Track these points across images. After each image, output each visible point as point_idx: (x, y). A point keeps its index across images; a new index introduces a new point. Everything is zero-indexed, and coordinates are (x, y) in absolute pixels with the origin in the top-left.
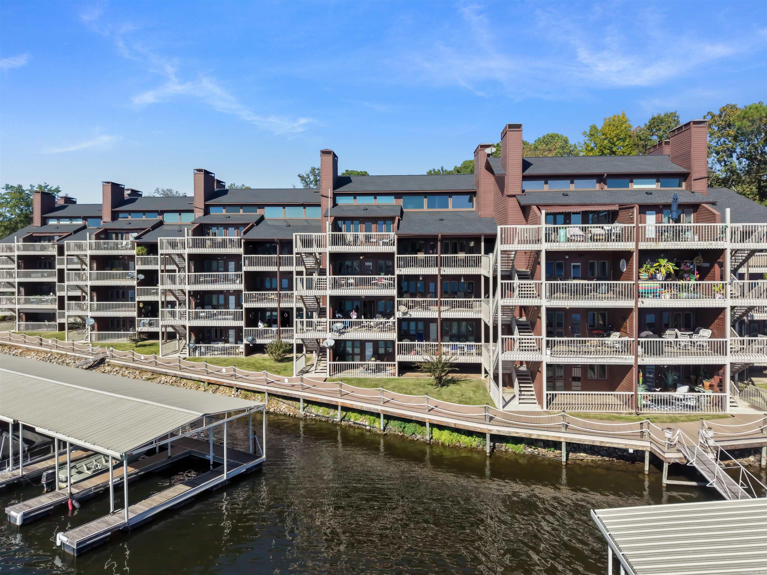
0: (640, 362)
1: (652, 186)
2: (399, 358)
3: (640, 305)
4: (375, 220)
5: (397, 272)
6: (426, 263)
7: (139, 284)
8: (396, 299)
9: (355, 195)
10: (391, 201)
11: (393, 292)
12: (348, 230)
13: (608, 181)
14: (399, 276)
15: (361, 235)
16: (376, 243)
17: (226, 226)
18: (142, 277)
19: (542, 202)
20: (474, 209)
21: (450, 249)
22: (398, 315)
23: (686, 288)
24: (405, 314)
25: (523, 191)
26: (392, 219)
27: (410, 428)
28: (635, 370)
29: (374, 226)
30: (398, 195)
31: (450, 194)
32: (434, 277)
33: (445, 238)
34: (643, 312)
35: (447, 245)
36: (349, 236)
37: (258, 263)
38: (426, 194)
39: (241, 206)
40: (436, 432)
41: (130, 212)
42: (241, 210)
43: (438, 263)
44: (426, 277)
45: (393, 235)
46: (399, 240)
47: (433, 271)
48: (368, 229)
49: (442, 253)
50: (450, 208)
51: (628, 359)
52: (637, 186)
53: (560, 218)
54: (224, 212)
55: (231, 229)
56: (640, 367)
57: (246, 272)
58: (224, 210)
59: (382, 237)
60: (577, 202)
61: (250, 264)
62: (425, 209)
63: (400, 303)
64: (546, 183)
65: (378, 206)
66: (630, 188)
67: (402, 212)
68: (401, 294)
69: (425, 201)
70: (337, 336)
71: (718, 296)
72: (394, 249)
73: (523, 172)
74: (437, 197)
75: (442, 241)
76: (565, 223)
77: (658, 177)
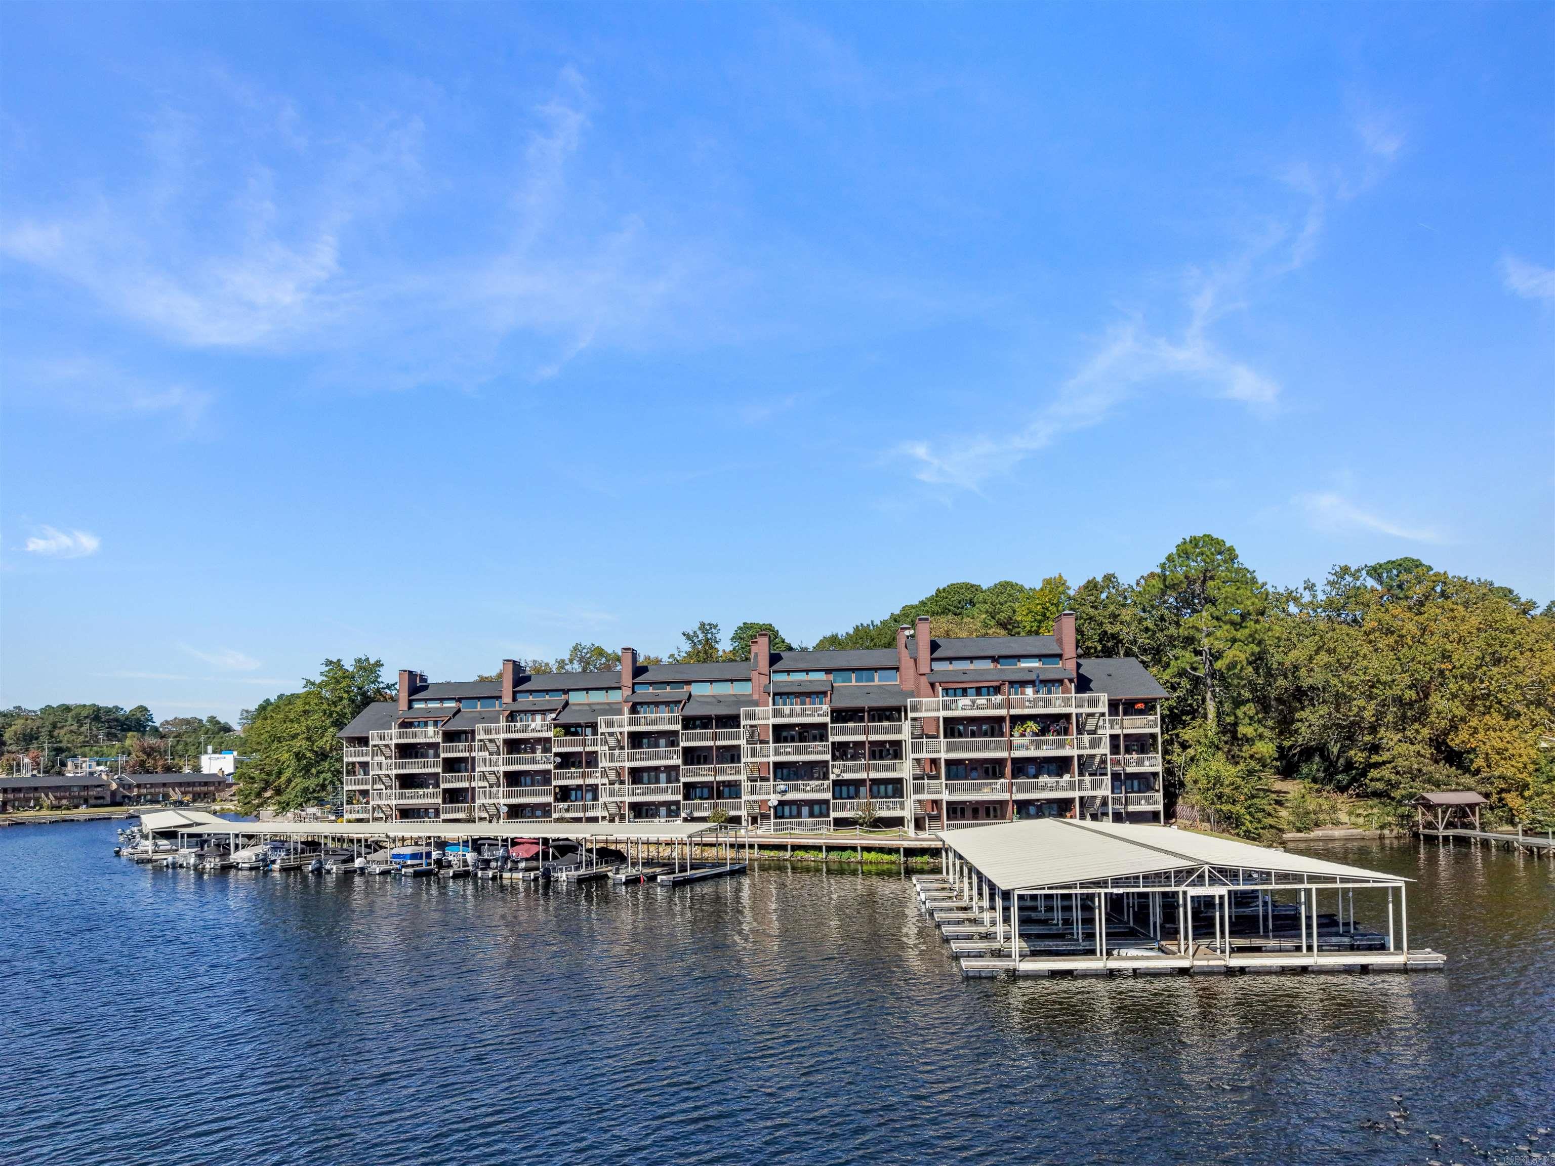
0: (1014, 798)
1: (1035, 664)
2: (834, 815)
3: (1013, 755)
4: (809, 694)
5: (831, 739)
6: (854, 732)
7: (556, 768)
8: (831, 763)
9: (788, 672)
10: (822, 676)
11: (828, 757)
12: (785, 704)
13: (1001, 661)
14: (833, 743)
15: (798, 708)
16: (812, 715)
17: (657, 704)
18: (558, 760)
19: (944, 680)
20: (898, 683)
21: (876, 719)
22: (832, 777)
23: (1046, 742)
24: (838, 776)
25: (932, 670)
26: (824, 693)
27: (846, 854)
28: (1010, 803)
29: (807, 700)
30: (828, 671)
31: (876, 670)
32: (862, 743)
33: (871, 709)
34: (1015, 761)
35: (873, 716)
36: (787, 709)
37: (693, 739)
38: (853, 670)
39: (668, 683)
40: (865, 854)
41: (531, 692)
42: (668, 688)
43: (867, 731)
44: (856, 743)
45: (826, 708)
46: (832, 712)
47: (862, 738)
48: (803, 703)
49: (869, 722)
50: (876, 682)
51: (1005, 796)
52: (1025, 664)
53: (959, 692)
54: (651, 690)
55: (662, 707)
56: (1014, 801)
57: (683, 748)
58: (651, 688)
59: (816, 710)
60: (972, 679)
61: (687, 740)
62: (854, 683)
63: (833, 766)
64: (951, 663)
65: (810, 681)
66: (1018, 666)
67: (832, 686)
68: (834, 758)
69: (853, 676)
70: (779, 797)
71: (1068, 747)
72: (827, 719)
73: (932, 654)
74: (865, 673)
75: (869, 712)
76: (963, 696)
77: (1040, 657)
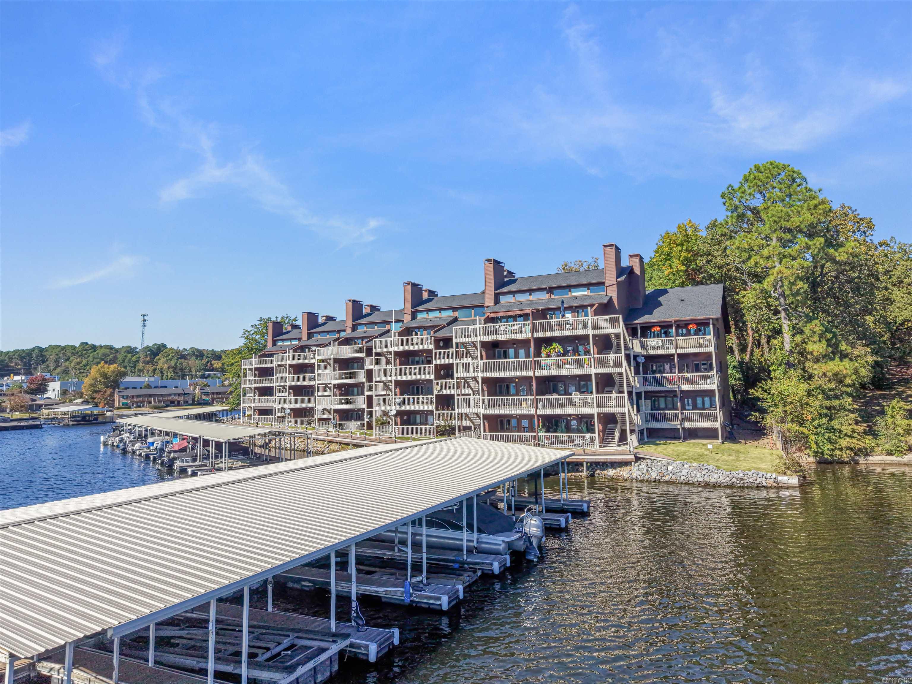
0: (539, 413)
1: (584, 292)
3: (538, 374)
5: (434, 362)
8: (434, 381)
9: (427, 311)
11: (433, 377)
13: (555, 291)
17: (362, 338)
22: (435, 392)
23: (567, 362)
24: (439, 391)
25: (497, 303)
28: (536, 418)
30: (457, 309)
38: (472, 307)
39: (376, 324)
41: (319, 333)
42: (376, 327)
45: (433, 337)
51: (532, 411)
52: (575, 293)
58: (365, 328)
63: (436, 384)
66: (569, 295)
68: (437, 377)
69: (473, 312)
70: (398, 408)
71: (587, 366)
72: (432, 347)
73: (495, 290)
77: (588, 286)
